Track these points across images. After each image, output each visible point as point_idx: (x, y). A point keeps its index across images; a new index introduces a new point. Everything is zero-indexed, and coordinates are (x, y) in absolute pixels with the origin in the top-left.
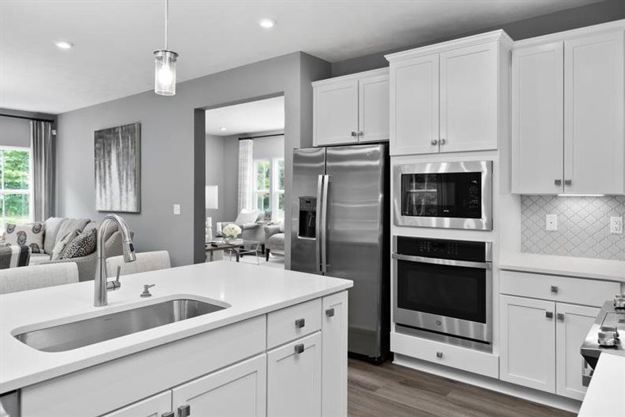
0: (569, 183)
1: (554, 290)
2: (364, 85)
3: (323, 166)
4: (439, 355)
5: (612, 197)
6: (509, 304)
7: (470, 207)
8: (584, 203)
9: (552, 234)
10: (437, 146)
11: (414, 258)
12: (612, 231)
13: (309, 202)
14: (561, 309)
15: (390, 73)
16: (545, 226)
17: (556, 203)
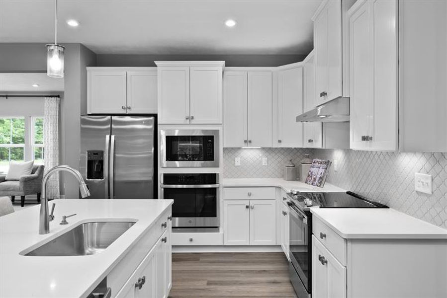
0: (250, 142)
1: (249, 195)
2: (131, 76)
3: (109, 128)
4: (191, 240)
5: (263, 148)
6: (228, 205)
7: (208, 155)
8: (252, 151)
9: (238, 168)
10: (188, 120)
11: (174, 186)
12: (263, 164)
13: (97, 154)
14: (252, 203)
15: (158, 71)
16: (234, 164)
17: (239, 151)
